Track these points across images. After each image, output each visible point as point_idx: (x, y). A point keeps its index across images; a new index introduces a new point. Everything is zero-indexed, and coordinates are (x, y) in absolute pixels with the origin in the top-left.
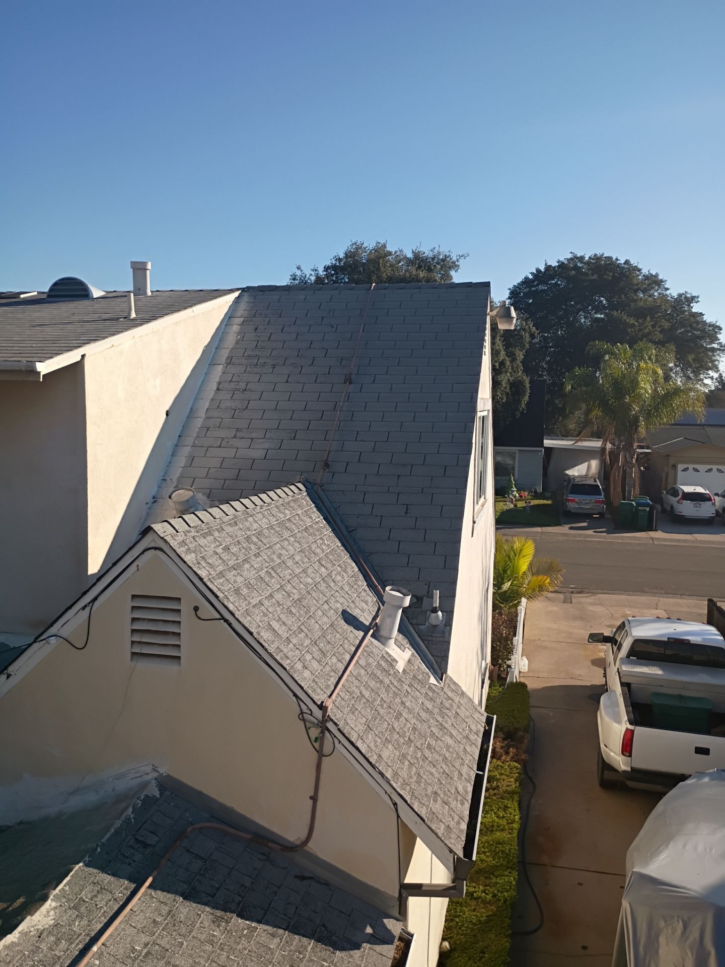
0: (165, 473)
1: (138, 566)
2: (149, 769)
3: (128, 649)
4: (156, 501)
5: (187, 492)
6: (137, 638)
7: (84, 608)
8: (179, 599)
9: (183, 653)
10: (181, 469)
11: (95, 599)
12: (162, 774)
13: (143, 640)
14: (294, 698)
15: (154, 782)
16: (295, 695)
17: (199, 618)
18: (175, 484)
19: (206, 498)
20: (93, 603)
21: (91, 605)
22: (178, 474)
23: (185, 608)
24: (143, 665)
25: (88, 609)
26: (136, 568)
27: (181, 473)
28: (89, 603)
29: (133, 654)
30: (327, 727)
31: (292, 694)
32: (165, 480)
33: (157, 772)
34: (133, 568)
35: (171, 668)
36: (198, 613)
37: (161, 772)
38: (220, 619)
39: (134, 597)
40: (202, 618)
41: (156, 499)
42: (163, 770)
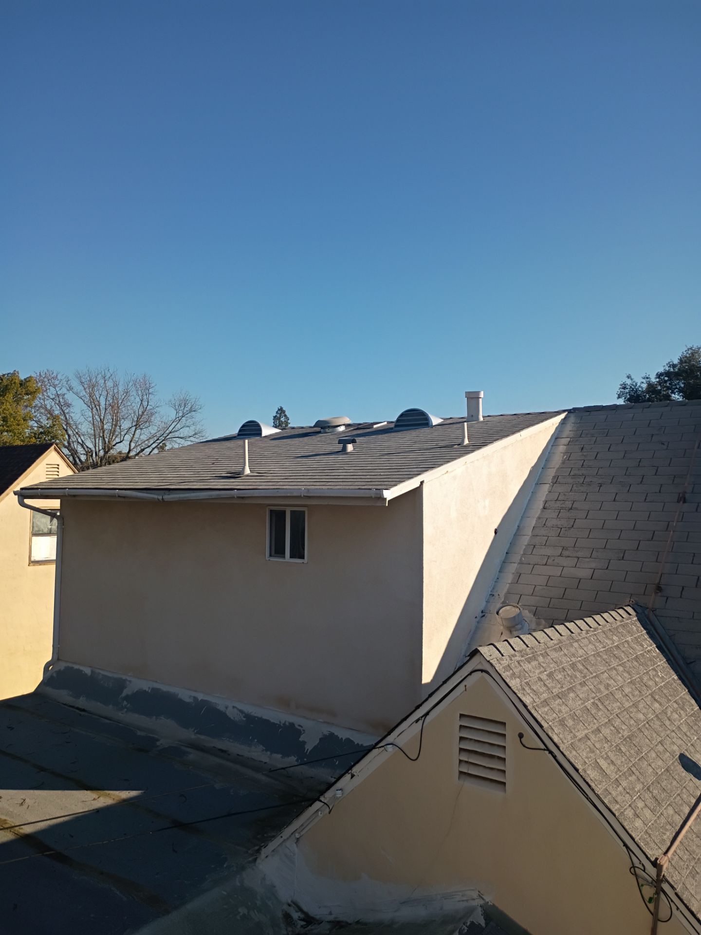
0: (493, 589)
1: (465, 686)
2: (475, 895)
3: (456, 768)
4: (484, 616)
5: (513, 609)
6: (464, 758)
7: (417, 721)
8: (504, 724)
9: (509, 779)
10: (508, 585)
11: (427, 714)
12: (488, 902)
13: (470, 760)
14: (624, 848)
15: (480, 909)
16: (625, 845)
17: (524, 746)
18: (503, 600)
19: (532, 616)
20: (425, 719)
21: (423, 718)
22: (505, 590)
23: (511, 733)
24: (469, 785)
25: (420, 722)
26: (464, 689)
27: (508, 590)
28: (422, 717)
29: (461, 773)
30: (662, 888)
31: (622, 844)
32: (493, 595)
33: (483, 899)
34: (461, 687)
35: (495, 793)
36: (523, 740)
37: (487, 900)
38: (544, 750)
39: (462, 716)
40: (526, 746)
41: (484, 614)
42: (488, 898)
